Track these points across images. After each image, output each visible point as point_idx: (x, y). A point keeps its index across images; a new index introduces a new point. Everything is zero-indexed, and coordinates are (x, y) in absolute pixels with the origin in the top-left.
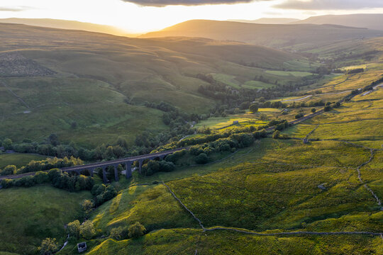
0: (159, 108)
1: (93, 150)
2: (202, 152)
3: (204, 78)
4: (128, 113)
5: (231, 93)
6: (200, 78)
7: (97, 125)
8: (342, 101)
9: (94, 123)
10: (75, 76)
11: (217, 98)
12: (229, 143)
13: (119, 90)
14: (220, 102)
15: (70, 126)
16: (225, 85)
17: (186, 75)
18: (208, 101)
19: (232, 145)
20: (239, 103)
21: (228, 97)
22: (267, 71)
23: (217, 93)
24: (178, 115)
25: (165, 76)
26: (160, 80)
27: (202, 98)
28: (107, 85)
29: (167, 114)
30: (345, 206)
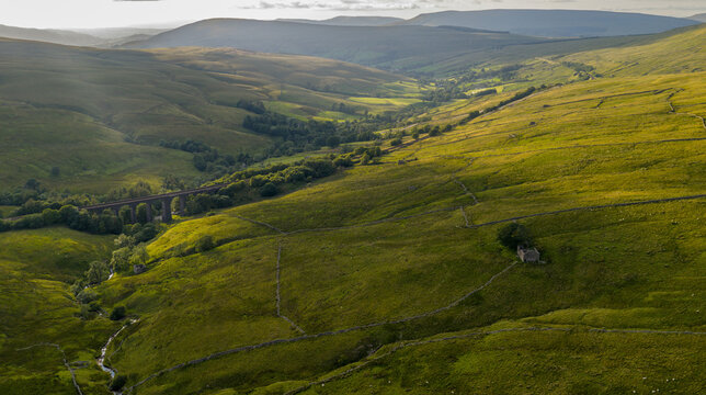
0: (184, 148)
2: (267, 181)
3: (249, 108)
4: (137, 156)
5: (296, 125)
6: (244, 108)
7: (92, 172)
9: (85, 169)
10: (30, 105)
11: (273, 134)
12: (303, 170)
13: (112, 125)
14: (280, 139)
15: (48, 174)
16: (285, 117)
17: (220, 103)
18: (262, 138)
19: (307, 173)
20: (310, 139)
21: (292, 133)
22: (352, 98)
23: (273, 128)
24: (216, 157)
25: (183, 105)
26: (178, 110)
27: (251, 135)
28: (90, 119)
29: (200, 154)
30: (433, 196)
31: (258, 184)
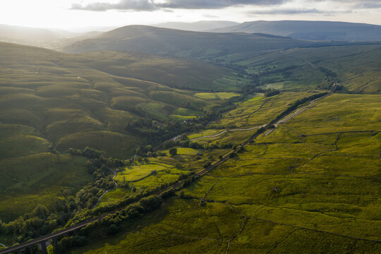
0: (84, 155)
1: (11, 223)
2: (112, 223)
4: (52, 166)
8: (246, 143)
9: (15, 182)
11: (142, 135)
13: (44, 135)
16: (152, 119)
17: (116, 107)
19: (141, 211)
21: (153, 135)
22: (196, 95)
24: (102, 162)
31: (107, 223)
